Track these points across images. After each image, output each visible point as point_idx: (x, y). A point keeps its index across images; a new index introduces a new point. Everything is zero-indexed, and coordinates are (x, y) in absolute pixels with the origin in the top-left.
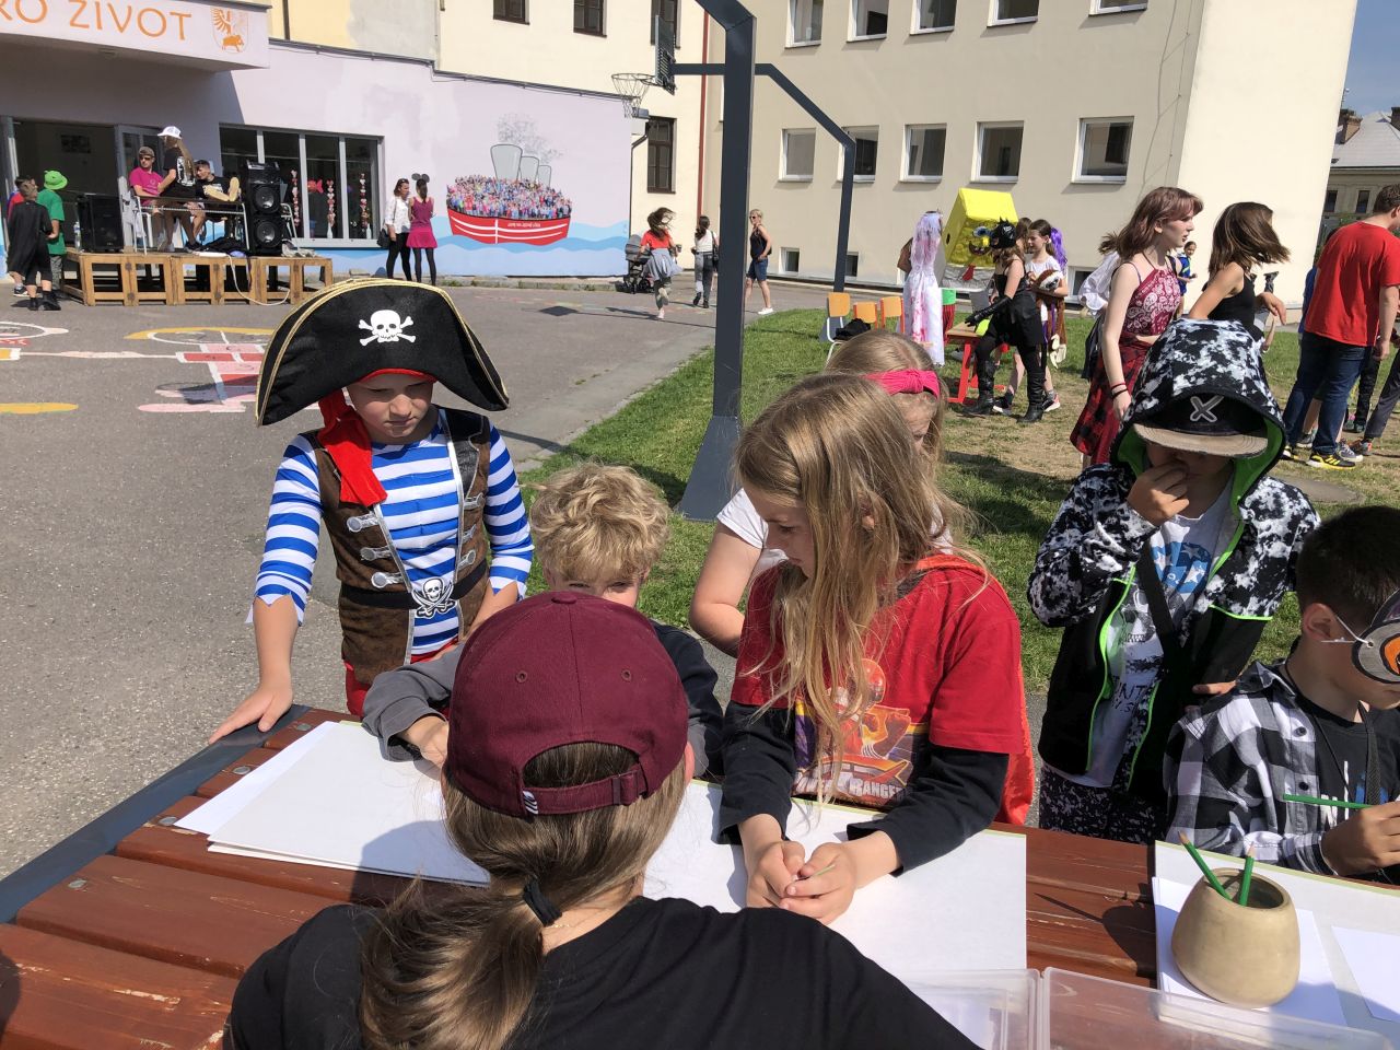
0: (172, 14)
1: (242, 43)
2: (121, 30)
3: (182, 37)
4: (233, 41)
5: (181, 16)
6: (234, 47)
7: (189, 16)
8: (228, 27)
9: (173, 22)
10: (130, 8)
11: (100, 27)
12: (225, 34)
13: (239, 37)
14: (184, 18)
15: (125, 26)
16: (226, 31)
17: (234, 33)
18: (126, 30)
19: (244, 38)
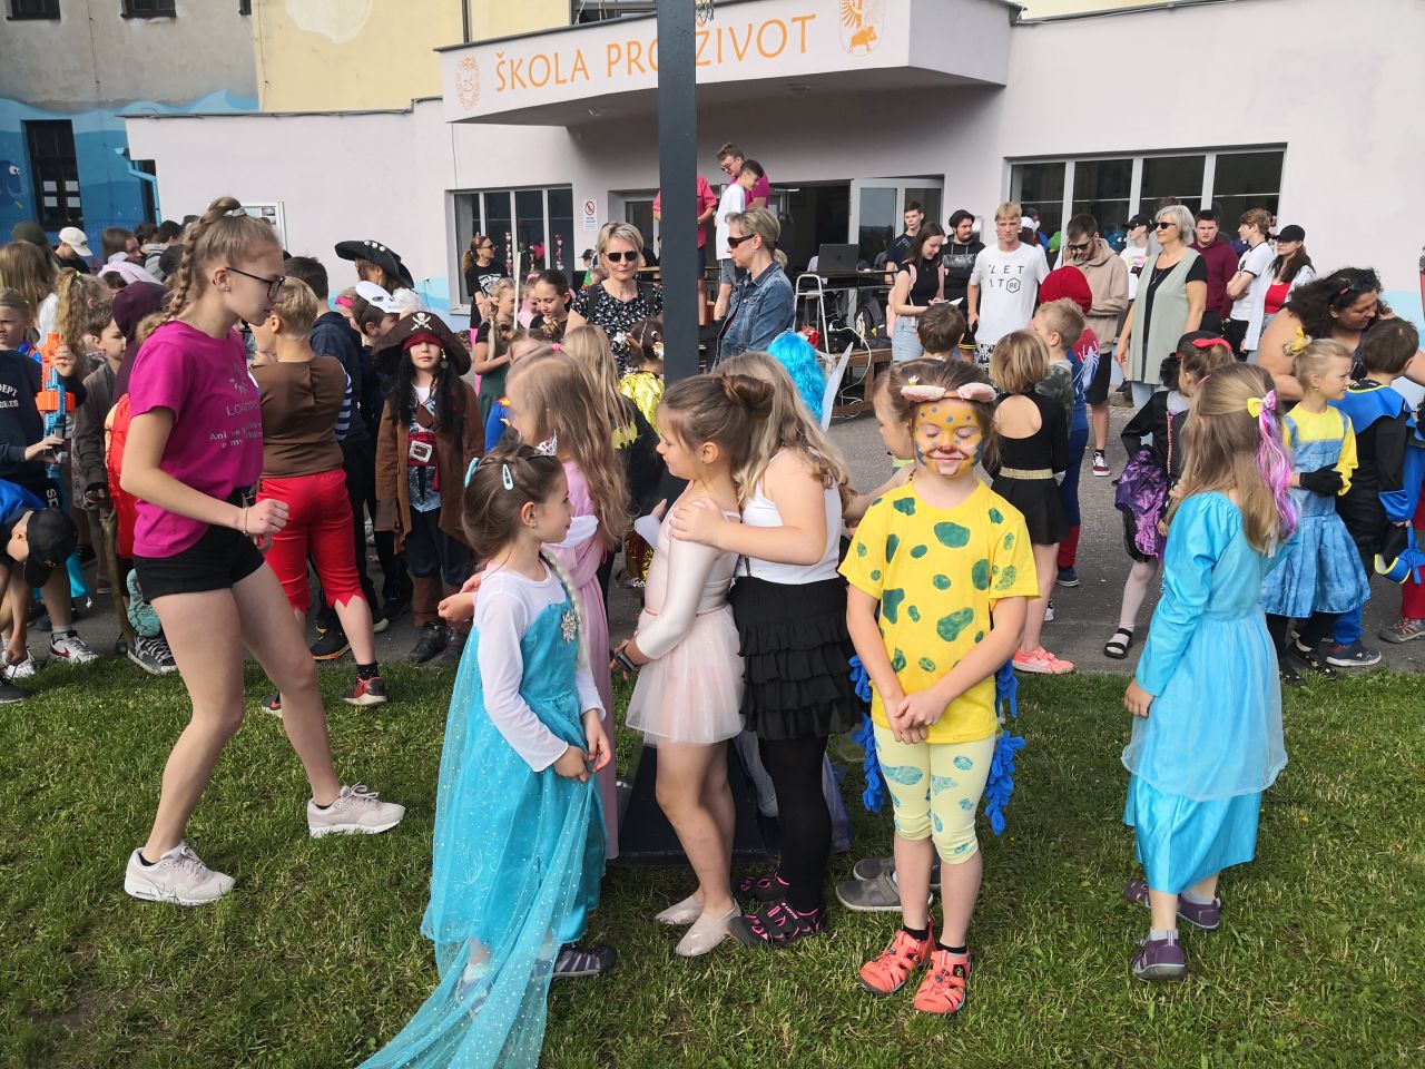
0: (794, 20)
1: (875, 38)
2: (740, 57)
3: (803, 50)
4: (863, 38)
5: (803, 19)
6: (864, 47)
7: (813, 17)
8: (859, 17)
9: (794, 30)
10: (750, 26)
11: (720, 61)
12: (853, 31)
13: (871, 28)
14: (807, 22)
15: (745, 49)
16: (856, 24)
17: (865, 24)
18: (745, 56)
19: (877, 31)
